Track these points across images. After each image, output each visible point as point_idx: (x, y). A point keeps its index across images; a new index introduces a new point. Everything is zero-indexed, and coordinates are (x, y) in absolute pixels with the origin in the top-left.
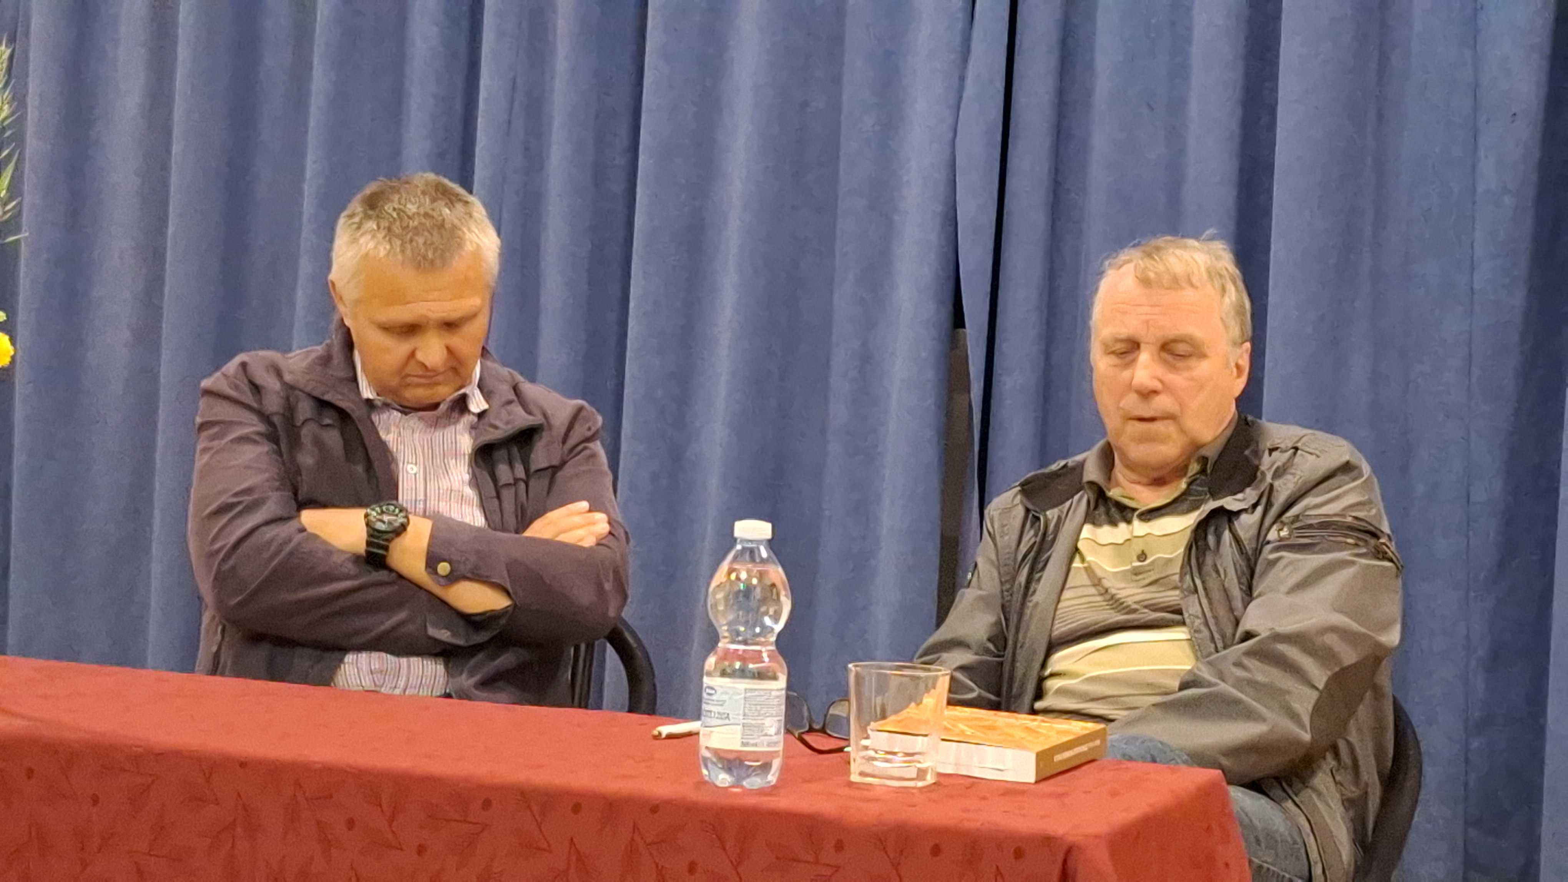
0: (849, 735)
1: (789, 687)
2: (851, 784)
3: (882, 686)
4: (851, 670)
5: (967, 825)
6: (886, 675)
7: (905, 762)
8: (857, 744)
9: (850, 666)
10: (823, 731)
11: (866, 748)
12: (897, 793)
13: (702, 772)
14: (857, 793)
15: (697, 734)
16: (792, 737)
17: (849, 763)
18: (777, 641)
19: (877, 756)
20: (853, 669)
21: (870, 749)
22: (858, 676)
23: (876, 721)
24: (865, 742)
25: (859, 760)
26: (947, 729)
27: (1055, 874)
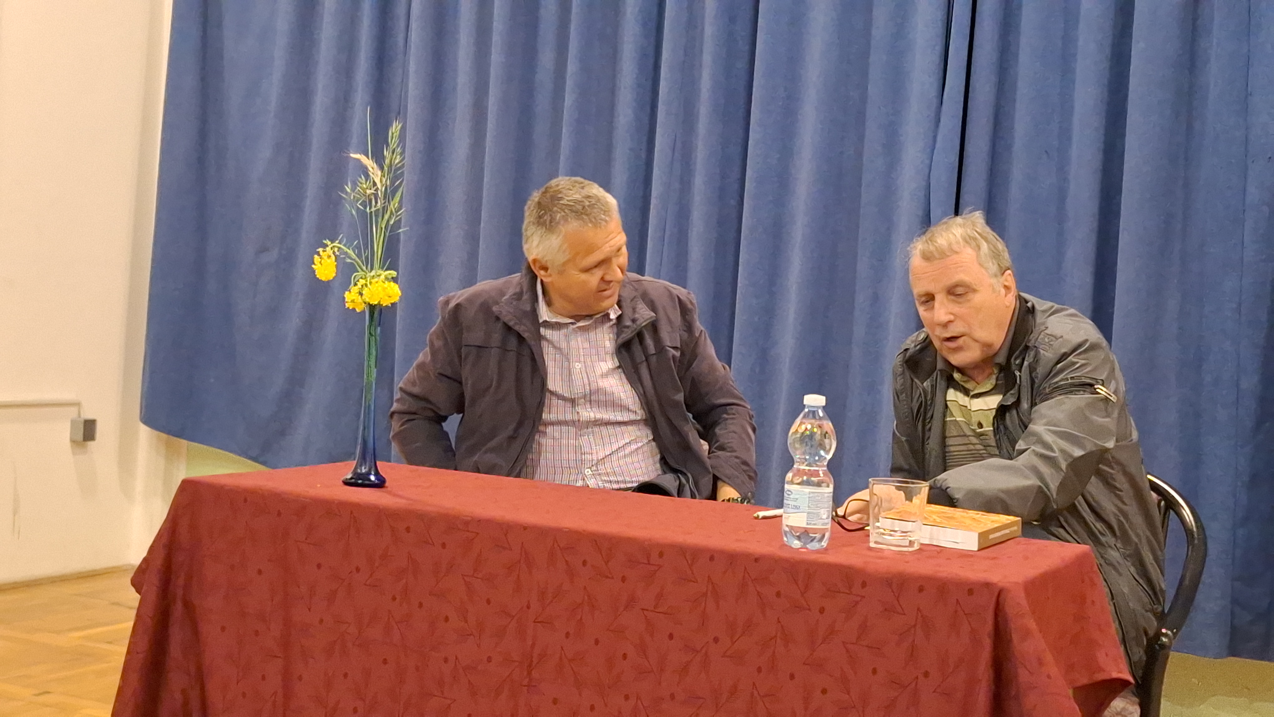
2: (870, 549)
5: (939, 574)
7: (901, 536)
9: (870, 479)
12: (898, 554)
13: (782, 538)
14: (874, 554)
15: (781, 516)
17: (869, 536)
18: (828, 465)
26: (926, 518)
27: (992, 604)
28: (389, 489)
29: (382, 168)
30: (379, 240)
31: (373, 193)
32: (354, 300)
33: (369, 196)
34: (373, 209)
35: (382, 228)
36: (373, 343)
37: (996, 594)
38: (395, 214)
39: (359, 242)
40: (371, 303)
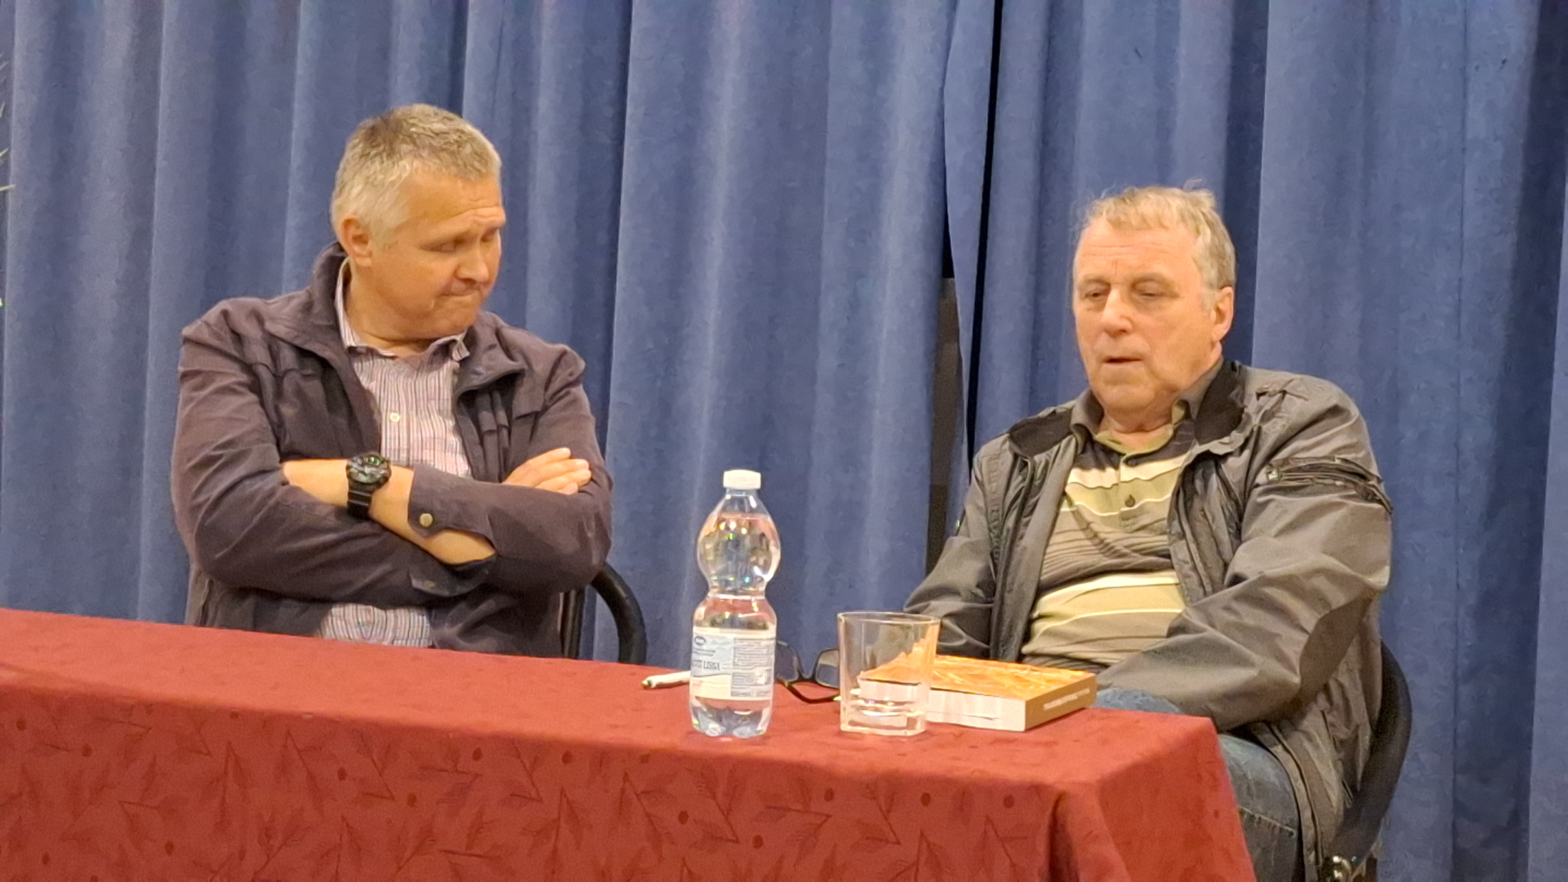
0: (839, 684)
1: (779, 637)
2: (841, 734)
3: (871, 635)
4: (841, 620)
5: (956, 774)
9: (840, 615)
10: (813, 680)
11: (856, 697)
12: (887, 742)
13: (691, 721)
14: (847, 742)
15: (687, 684)
16: (780, 686)
17: (838, 713)
20: (843, 618)
22: (846, 624)
24: (854, 692)
25: (849, 709)
26: (936, 678)
27: (1046, 821)
37: (1052, 803)
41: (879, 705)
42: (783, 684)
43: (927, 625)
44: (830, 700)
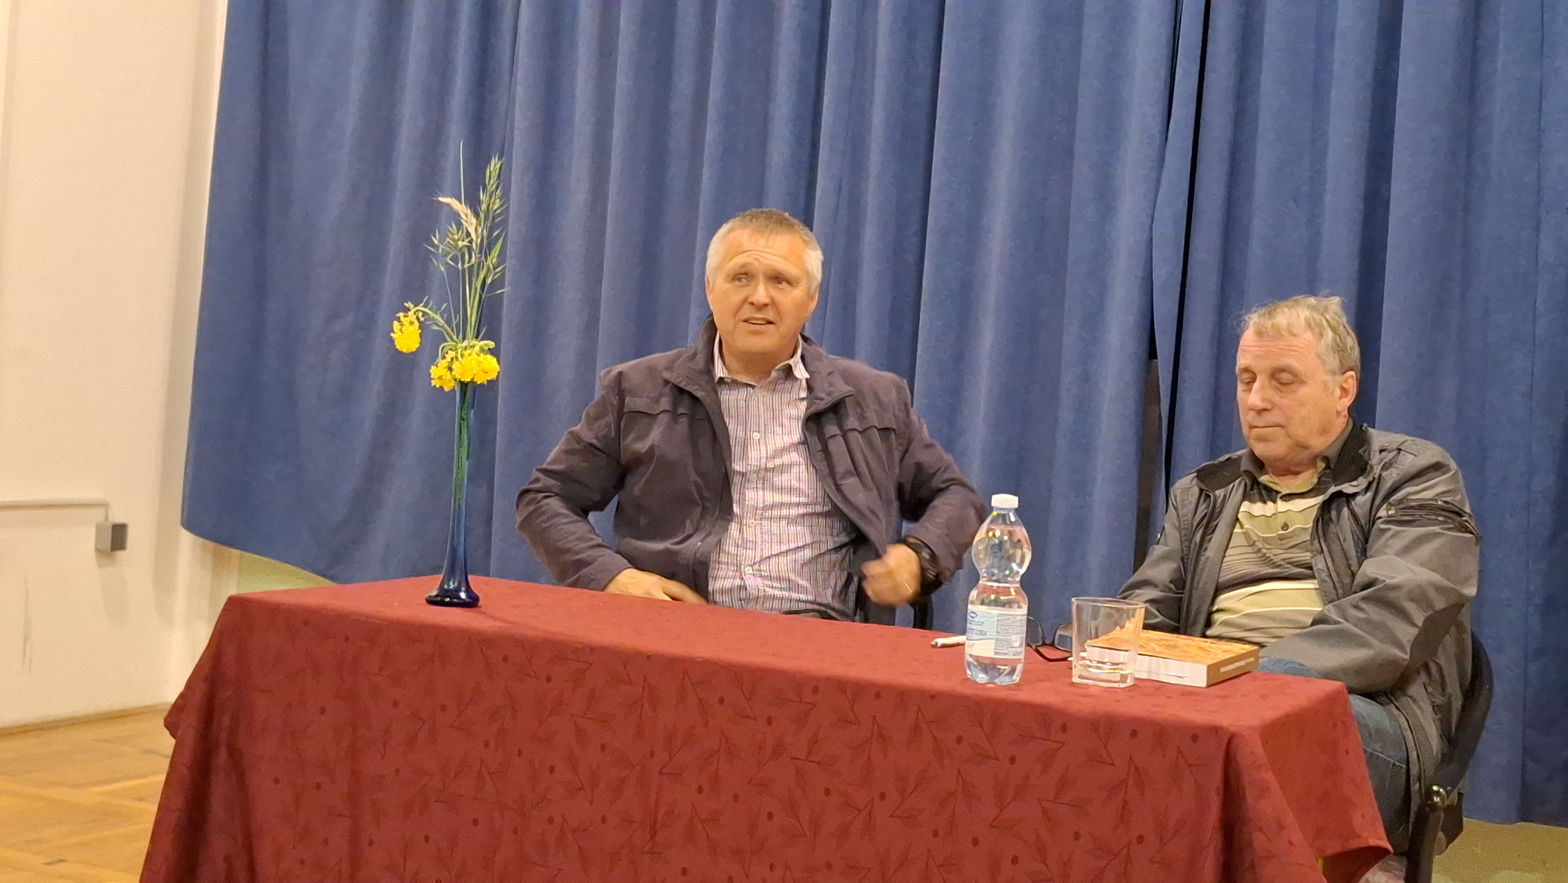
0: (1071, 648)
1: (1029, 614)
2: (1072, 684)
4: (1074, 602)
5: (1156, 716)
6: (1098, 607)
7: (1111, 669)
8: (1078, 656)
9: (1073, 599)
10: (1052, 645)
11: (1083, 658)
12: (1107, 691)
13: (966, 672)
14: (1077, 691)
15: (963, 645)
16: (1030, 649)
17: (1071, 669)
18: (1020, 580)
19: (1091, 664)
20: (1075, 601)
21: (1086, 660)
22: (1078, 606)
23: (1091, 639)
24: (1083, 654)
25: (1078, 666)
26: (1142, 647)
27: (1221, 754)
28: (483, 609)
29: (477, 215)
30: (474, 302)
31: (467, 246)
32: (442, 376)
33: (461, 248)
34: (467, 265)
35: (476, 289)
36: (464, 430)
37: (1226, 740)
38: (493, 271)
39: (449, 304)
40: (462, 380)
41: (1100, 665)
42: (1031, 647)
43: (1135, 609)
44: (1065, 659)
